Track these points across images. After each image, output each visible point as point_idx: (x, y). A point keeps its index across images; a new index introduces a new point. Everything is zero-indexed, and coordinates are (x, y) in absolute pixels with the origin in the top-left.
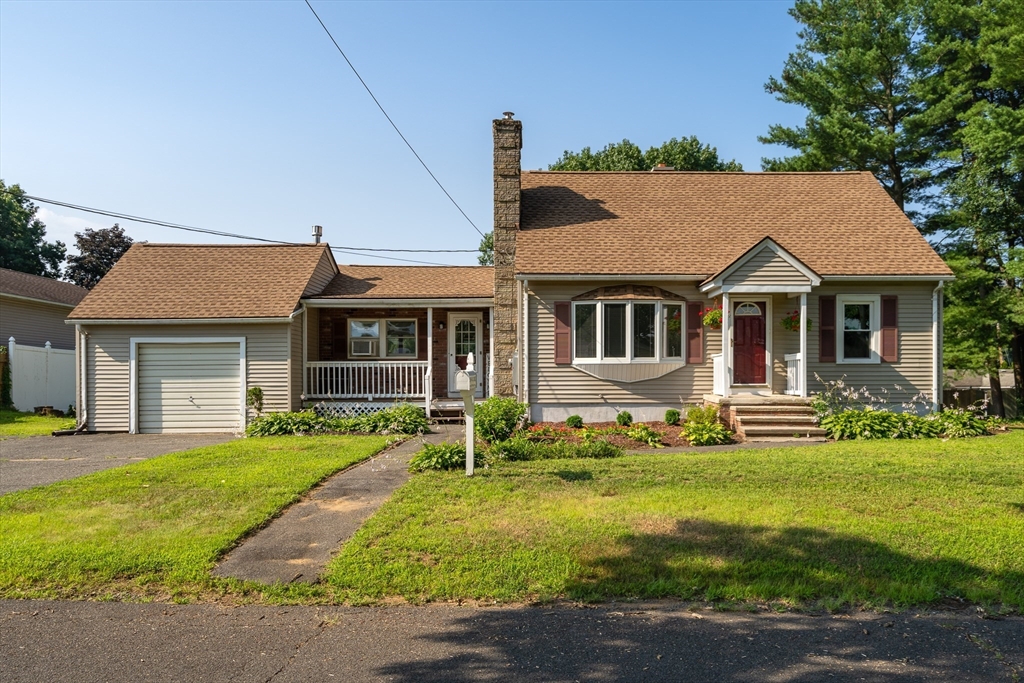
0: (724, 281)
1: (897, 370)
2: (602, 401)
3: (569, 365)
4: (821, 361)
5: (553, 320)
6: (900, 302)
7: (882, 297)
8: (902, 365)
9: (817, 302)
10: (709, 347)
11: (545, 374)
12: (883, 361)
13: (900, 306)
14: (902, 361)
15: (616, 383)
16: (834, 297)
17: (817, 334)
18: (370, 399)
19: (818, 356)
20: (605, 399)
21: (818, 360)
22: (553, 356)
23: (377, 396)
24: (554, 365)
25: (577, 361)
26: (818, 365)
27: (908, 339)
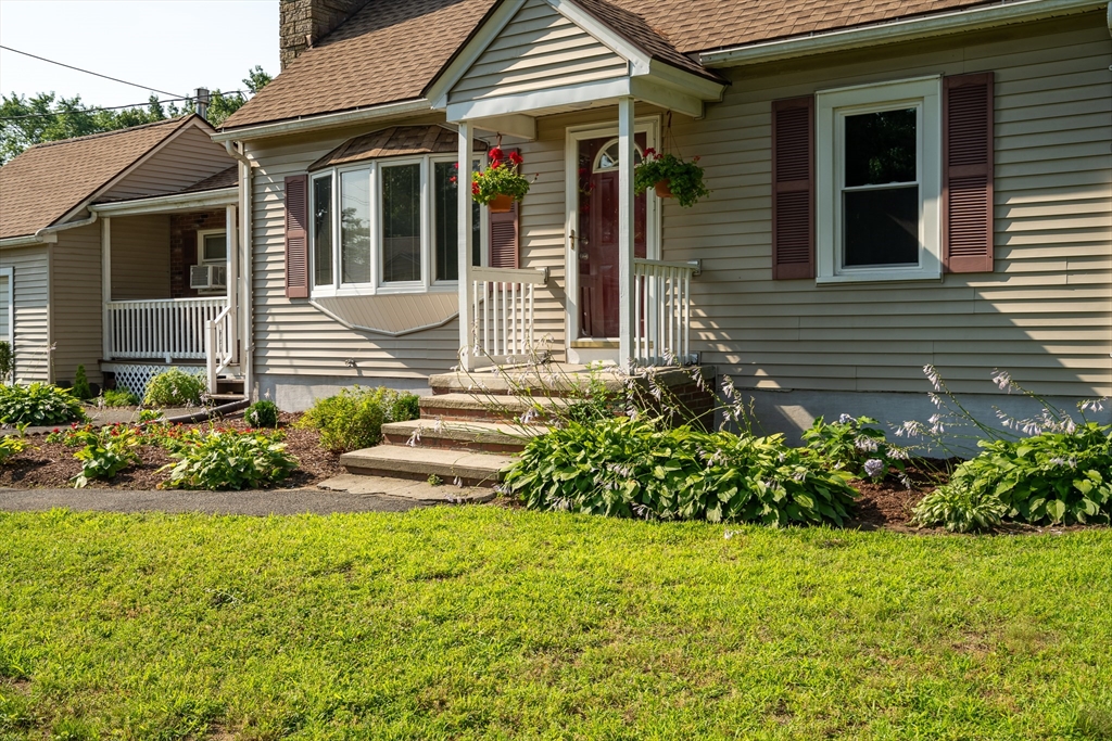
0: (450, 94)
1: (987, 296)
2: (354, 373)
3: (304, 300)
4: (776, 278)
5: (282, 214)
6: (1003, 89)
7: (946, 79)
8: (1012, 281)
9: (767, 118)
10: (533, 253)
11: (278, 319)
12: (947, 272)
13: (1004, 103)
14: (1013, 268)
15: (371, 335)
16: (811, 99)
17: (768, 203)
18: (168, 361)
19: (769, 263)
20: (360, 369)
21: (768, 275)
22: (283, 284)
23: (176, 355)
24: (286, 301)
25: (319, 291)
26: (771, 287)
27: (1027, 214)
